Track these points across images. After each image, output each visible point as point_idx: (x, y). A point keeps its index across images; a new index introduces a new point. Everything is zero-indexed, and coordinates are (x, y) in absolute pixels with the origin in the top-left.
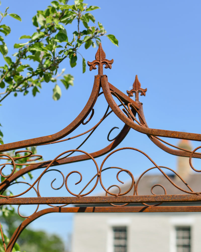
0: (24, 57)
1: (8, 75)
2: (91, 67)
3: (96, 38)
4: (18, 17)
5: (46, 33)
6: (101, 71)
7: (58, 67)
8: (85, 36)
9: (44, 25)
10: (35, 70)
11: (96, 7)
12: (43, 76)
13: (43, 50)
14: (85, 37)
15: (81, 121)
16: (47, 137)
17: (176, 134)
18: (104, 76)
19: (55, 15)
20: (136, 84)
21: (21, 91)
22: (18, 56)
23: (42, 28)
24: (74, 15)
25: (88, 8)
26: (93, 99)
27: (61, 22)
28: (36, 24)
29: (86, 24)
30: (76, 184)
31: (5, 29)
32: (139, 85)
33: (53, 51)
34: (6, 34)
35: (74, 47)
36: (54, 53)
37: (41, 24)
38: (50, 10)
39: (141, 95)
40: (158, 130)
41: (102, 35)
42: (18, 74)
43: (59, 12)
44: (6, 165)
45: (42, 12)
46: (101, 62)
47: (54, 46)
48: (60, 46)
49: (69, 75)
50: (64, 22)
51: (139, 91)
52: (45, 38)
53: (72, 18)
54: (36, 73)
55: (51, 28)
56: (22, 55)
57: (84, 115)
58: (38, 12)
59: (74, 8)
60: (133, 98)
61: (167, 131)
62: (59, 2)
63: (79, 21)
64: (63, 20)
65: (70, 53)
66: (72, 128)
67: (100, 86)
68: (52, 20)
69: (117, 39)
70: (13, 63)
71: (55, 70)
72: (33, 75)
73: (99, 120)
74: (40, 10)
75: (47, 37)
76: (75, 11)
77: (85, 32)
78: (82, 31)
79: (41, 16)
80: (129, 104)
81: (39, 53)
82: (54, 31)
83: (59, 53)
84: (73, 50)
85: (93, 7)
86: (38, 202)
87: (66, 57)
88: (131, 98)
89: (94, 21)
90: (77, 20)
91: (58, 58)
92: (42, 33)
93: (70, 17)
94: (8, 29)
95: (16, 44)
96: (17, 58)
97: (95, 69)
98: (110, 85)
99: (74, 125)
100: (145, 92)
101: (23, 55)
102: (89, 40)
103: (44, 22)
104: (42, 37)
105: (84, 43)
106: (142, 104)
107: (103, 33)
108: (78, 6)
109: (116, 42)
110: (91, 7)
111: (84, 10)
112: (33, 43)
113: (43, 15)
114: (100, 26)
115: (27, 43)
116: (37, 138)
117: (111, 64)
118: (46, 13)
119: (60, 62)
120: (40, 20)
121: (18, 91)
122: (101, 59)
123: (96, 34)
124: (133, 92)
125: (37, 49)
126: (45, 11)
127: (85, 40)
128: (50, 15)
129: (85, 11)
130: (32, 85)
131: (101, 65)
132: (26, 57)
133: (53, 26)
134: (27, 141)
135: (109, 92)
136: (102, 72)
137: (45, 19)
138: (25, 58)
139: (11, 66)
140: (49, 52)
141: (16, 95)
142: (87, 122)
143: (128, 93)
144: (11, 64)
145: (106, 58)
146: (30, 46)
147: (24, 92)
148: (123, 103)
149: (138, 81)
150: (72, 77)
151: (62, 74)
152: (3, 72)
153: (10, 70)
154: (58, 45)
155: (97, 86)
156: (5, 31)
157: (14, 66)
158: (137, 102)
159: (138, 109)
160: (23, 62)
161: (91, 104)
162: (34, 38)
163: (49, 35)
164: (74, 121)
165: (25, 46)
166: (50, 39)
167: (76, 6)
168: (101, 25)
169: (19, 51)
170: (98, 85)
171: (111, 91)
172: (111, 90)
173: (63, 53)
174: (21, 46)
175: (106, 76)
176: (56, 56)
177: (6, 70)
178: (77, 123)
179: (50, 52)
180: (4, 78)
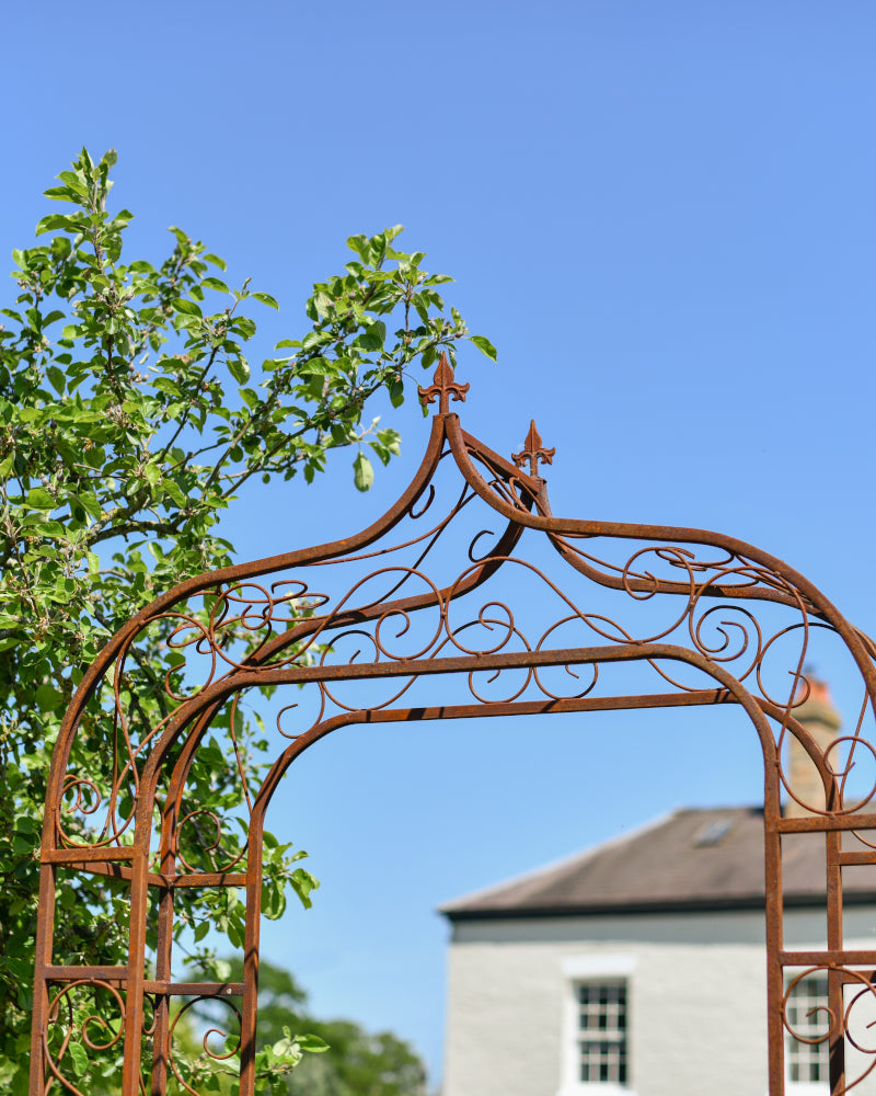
0: (286, 387)
1: (251, 431)
2: (425, 398)
3: (445, 343)
4: (271, 300)
5: (334, 335)
6: (444, 406)
7: (362, 407)
8: (419, 338)
9: (330, 315)
10: (311, 415)
11: (445, 279)
12: (329, 429)
13: (329, 370)
14: (422, 341)
15: (405, 509)
16: (338, 543)
17: (596, 527)
18: (451, 415)
19: (353, 294)
20: (533, 439)
21: (279, 470)
22: (271, 386)
23: (325, 323)
24: (397, 293)
25: (429, 278)
26: (429, 462)
27: (368, 309)
28: (313, 314)
29: (423, 313)
30: (398, 636)
31: (244, 326)
32: (538, 441)
33: (351, 373)
34: (246, 337)
35: (398, 363)
36: (353, 379)
37: (323, 314)
38: (344, 283)
39: (543, 463)
40: (561, 520)
41: (458, 336)
42: (274, 429)
43: (364, 286)
44: (253, 604)
45: (325, 285)
46: (445, 388)
47: (354, 362)
48: (367, 361)
49: (390, 432)
50: (374, 309)
51: (538, 455)
52: (333, 345)
53: (393, 300)
54: (313, 423)
55: (347, 324)
56: (281, 384)
57: (412, 496)
58: (315, 287)
59: (397, 276)
60: (526, 470)
61: (578, 521)
62: (362, 264)
63: (407, 307)
64: (372, 304)
65: (388, 377)
66: (387, 523)
67: (445, 436)
68: (349, 305)
69: (494, 345)
70: (262, 403)
71: (356, 416)
72: (308, 426)
73: (449, 513)
74: (319, 282)
75: (337, 342)
76: (399, 284)
77: (421, 331)
78: (415, 329)
79: (321, 295)
80: (512, 480)
81: (321, 379)
82: (354, 330)
83: (366, 377)
84: (395, 368)
85: (439, 278)
86: (320, 675)
87: (379, 384)
88: (521, 469)
89: (440, 306)
90: (404, 304)
91: (361, 389)
92: (325, 335)
93: (389, 297)
94: (249, 324)
95: (266, 361)
96: (271, 392)
97: (434, 402)
98: (465, 434)
99: (393, 517)
100: (552, 455)
101: (283, 385)
102: (430, 348)
103: (330, 309)
104: (326, 342)
105: (421, 355)
106: (545, 482)
107: (460, 332)
108: (407, 273)
109: (492, 353)
110: (434, 276)
111: (419, 283)
112: (306, 357)
113: (327, 293)
114: (456, 317)
115: (292, 358)
116: (317, 547)
117: (465, 392)
118: (334, 290)
119: (367, 396)
120: (322, 304)
121: (272, 470)
122: (445, 382)
123: (445, 333)
124: (525, 456)
125: (315, 370)
126: (332, 284)
127: (421, 348)
128: (343, 293)
129: (421, 286)
130: (306, 456)
131: (444, 394)
132: (290, 388)
133: (350, 318)
134: (296, 553)
135: (464, 450)
136: (447, 407)
137: (331, 303)
138: (286, 393)
139: (258, 409)
140: (341, 375)
141: (266, 479)
142: (420, 514)
143: (514, 460)
144: (257, 405)
145: (455, 381)
146: (299, 366)
147: (285, 471)
148: (500, 477)
149: (535, 433)
150: (397, 435)
151: (374, 430)
152: (239, 423)
153: (254, 418)
154: (363, 359)
155: (437, 437)
156: (244, 329)
157: (264, 409)
158: (534, 477)
159: (535, 493)
160: (284, 400)
161: (426, 474)
162: (308, 345)
163: (342, 338)
164: (393, 509)
165: (288, 364)
166: (344, 348)
167: (402, 272)
168: (458, 314)
169: (275, 377)
170: (440, 434)
171: (468, 448)
172: (467, 445)
173: (373, 377)
174: (277, 364)
175: (457, 417)
176: (357, 385)
177: (246, 418)
178: (398, 512)
179: (345, 375)
180: (242, 438)
